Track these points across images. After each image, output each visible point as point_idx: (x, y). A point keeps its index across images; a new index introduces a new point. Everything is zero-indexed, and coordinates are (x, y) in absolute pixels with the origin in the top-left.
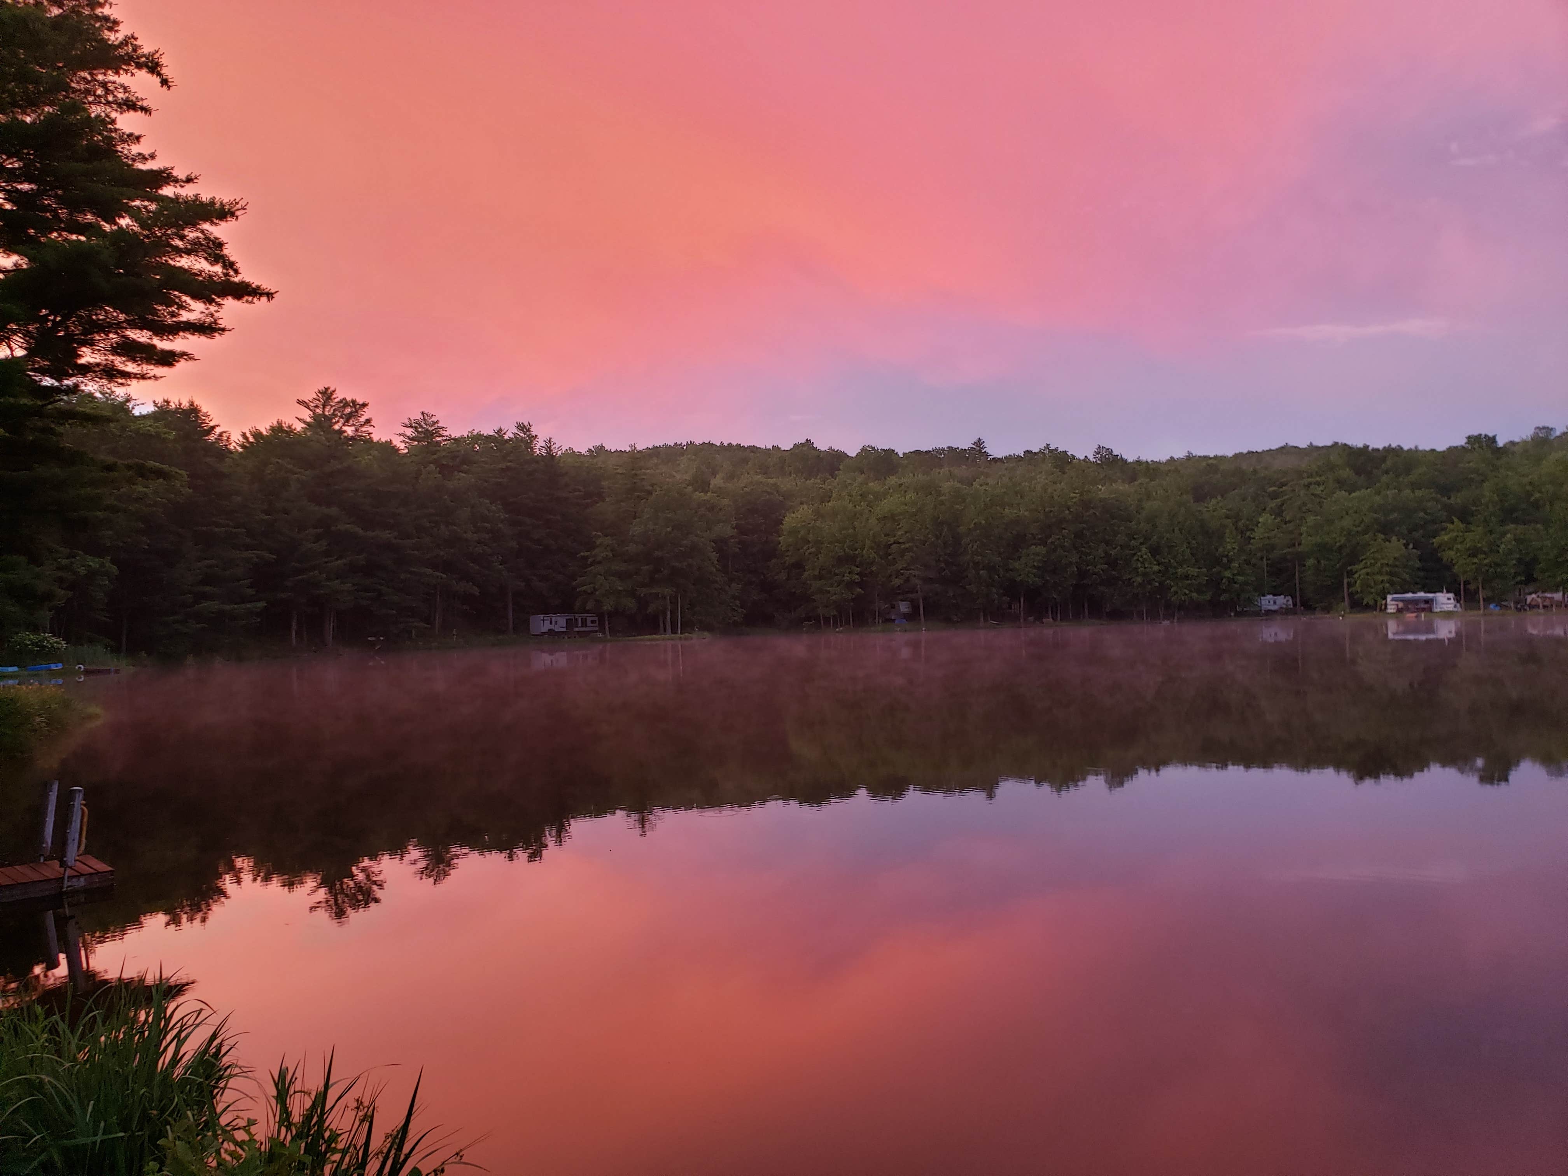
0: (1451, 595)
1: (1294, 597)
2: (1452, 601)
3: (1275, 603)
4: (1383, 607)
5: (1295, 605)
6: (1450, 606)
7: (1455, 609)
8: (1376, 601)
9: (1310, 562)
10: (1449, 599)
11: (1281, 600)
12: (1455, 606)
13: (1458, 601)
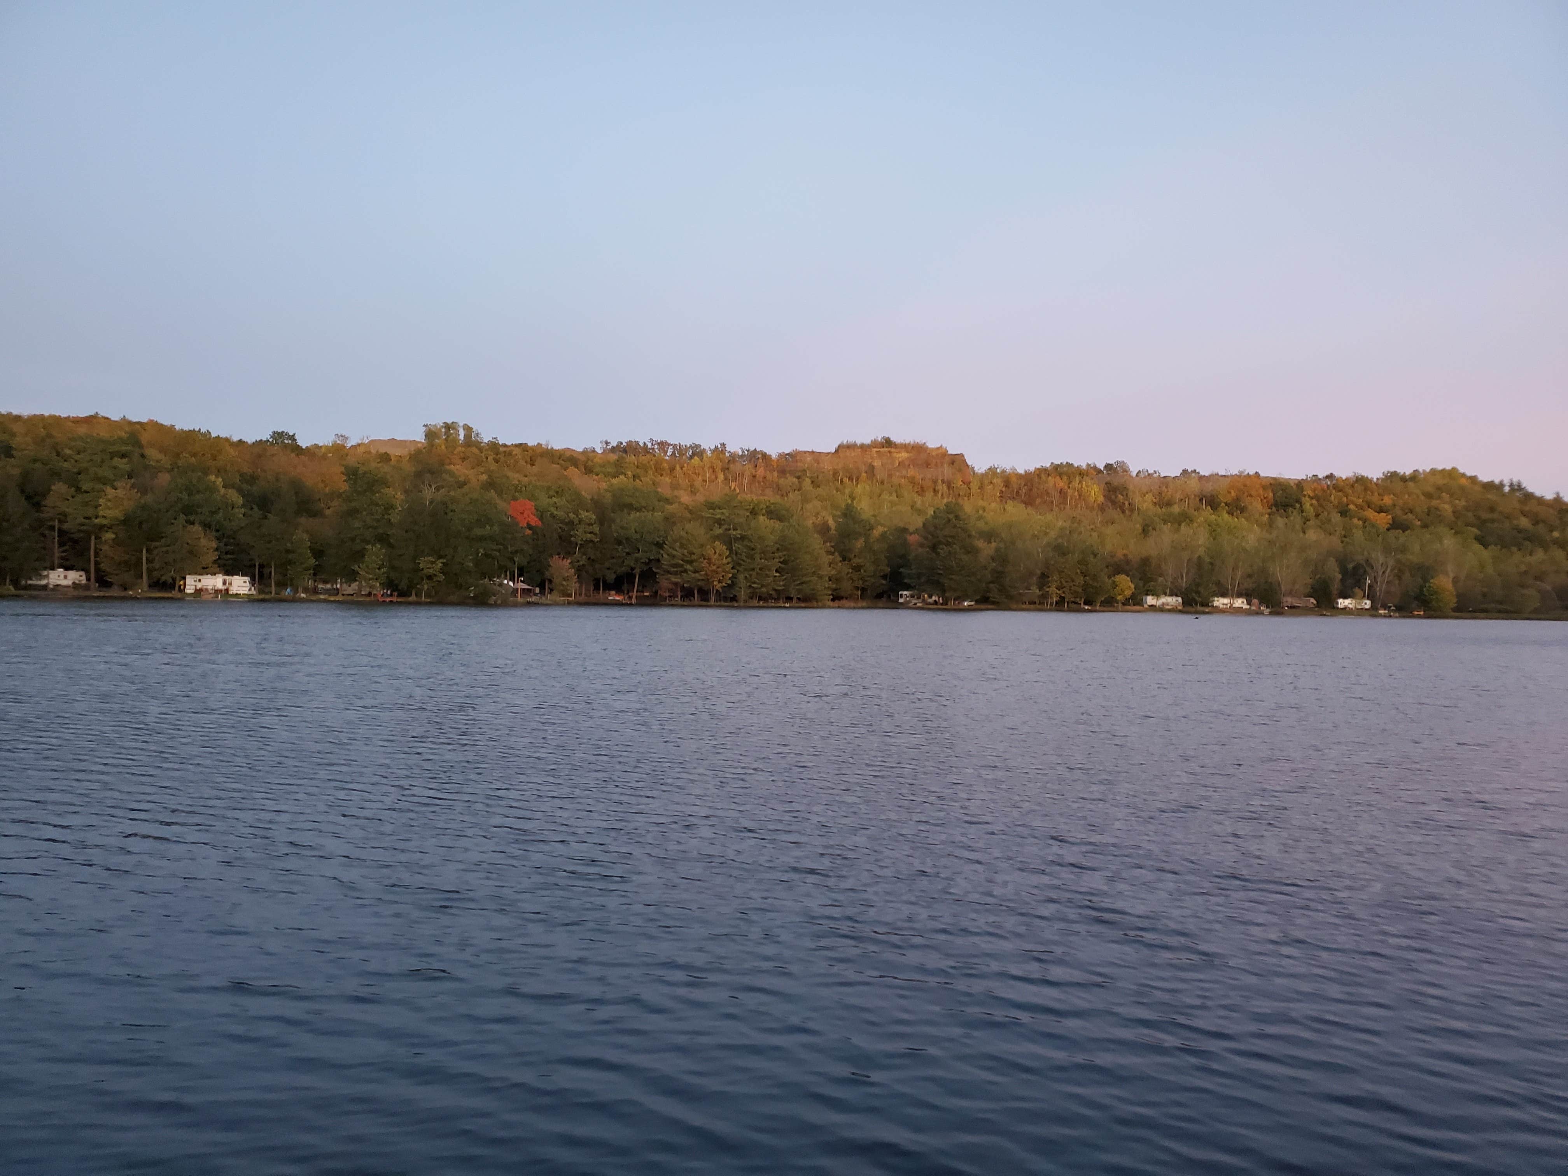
0: (247, 579)
1: (87, 572)
2: (248, 584)
3: (65, 577)
4: (182, 587)
5: (88, 579)
6: (244, 589)
7: (250, 593)
8: (174, 580)
9: (109, 536)
10: (245, 582)
11: (74, 577)
12: (250, 590)
13: (253, 585)
